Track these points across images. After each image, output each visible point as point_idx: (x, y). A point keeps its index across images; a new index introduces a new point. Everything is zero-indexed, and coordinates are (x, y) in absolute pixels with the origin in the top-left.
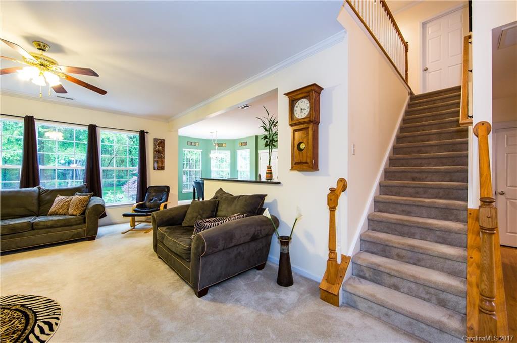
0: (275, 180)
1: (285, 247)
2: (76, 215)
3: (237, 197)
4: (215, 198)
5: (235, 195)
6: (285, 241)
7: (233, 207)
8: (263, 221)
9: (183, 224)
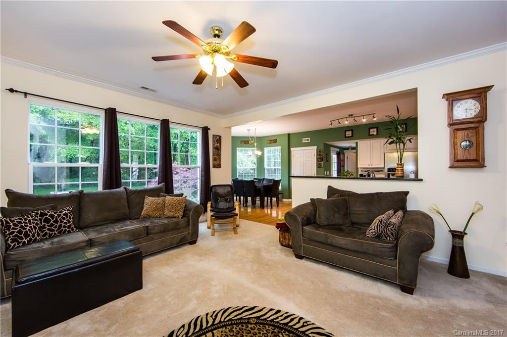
2: (178, 217)
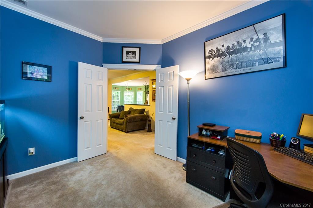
0: (148, 104)
1: (150, 122)
3: (136, 110)
4: (129, 110)
5: (135, 109)
6: (150, 121)
7: (135, 112)
8: (144, 115)
9: (119, 118)
